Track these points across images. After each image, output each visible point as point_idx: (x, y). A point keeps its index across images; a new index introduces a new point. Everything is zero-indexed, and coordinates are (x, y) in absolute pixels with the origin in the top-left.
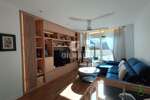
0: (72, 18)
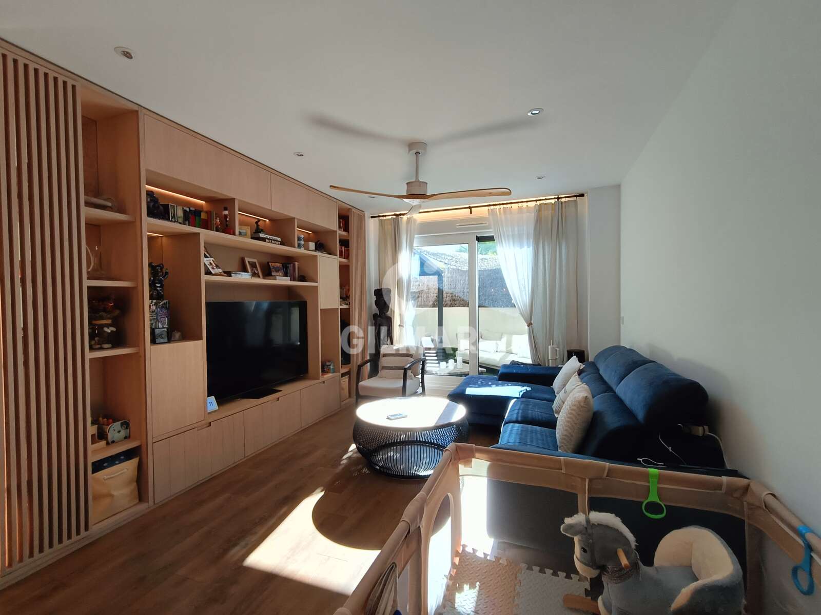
0: (323, 123)
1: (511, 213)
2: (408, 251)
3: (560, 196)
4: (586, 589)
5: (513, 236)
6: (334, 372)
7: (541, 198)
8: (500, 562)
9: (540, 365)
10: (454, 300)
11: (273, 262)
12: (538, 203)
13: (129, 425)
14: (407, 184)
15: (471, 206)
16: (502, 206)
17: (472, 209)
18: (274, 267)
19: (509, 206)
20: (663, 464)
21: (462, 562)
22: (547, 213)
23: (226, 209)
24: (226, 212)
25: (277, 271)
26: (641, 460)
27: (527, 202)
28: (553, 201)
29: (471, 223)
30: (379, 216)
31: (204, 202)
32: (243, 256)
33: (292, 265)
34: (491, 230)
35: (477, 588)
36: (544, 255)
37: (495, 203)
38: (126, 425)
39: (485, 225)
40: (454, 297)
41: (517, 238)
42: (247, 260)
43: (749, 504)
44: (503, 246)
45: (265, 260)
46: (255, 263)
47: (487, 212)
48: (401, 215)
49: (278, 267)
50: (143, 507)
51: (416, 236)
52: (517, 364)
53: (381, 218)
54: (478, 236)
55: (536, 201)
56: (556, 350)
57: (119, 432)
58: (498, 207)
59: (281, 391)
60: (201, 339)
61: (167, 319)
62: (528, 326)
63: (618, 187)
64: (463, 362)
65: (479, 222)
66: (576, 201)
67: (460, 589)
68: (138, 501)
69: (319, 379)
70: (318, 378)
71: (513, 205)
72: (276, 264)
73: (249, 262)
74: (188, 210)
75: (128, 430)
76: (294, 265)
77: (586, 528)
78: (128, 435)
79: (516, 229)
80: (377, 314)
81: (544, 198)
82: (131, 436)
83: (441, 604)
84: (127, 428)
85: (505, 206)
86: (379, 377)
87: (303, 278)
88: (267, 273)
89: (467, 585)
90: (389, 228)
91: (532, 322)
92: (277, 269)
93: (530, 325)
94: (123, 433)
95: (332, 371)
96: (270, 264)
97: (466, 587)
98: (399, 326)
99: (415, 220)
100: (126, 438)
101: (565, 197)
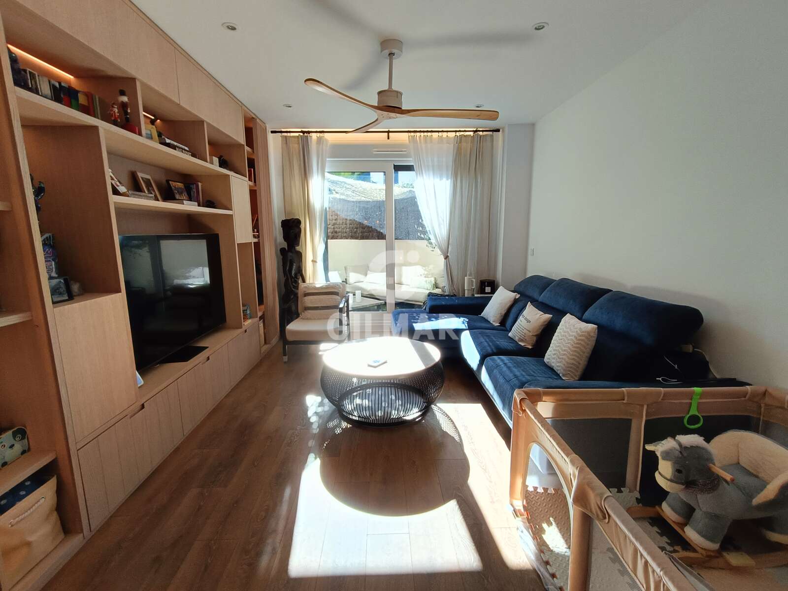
1: (431, 142)
2: (320, 178)
3: (478, 129)
4: (636, 498)
5: (433, 166)
6: (251, 318)
7: (461, 129)
8: (549, 492)
9: (456, 296)
10: (336, 232)
11: (174, 181)
12: (458, 134)
13: (26, 432)
14: (380, 93)
15: (391, 130)
16: (422, 134)
17: (390, 134)
18: (175, 187)
19: (429, 134)
20: (676, 380)
21: (529, 502)
22: (466, 146)
23: (123, 93)
24: (125, 99)
25: (181, 193)
26: (660, 379)
27: (447, 131)
28: (472, 133)
29: (389, 150)
30: (281, 132)
31: (71, 77)
32: (133, 170)
33: (195, 185)
34: (411, 159)
35: (553, 523)
36: (461, 188)
37: (415, 130)
38: (21, 433)
39: (405, 153)
40: (336, 230)
41: (437, 170)
42: (140, 175)
43: (766, 405)
44: (423, 178)
45: (163, 179)
46: (149, 180)
47: (408, 139)
48: (309, 132)
49: (181, 188)
50: (76, 542)
51: (327, 159)
52: (436, 296)
53: (284, 134)
54: (395, 164)
55: (456, 131)
56: (472, 281)
57: (12, 446)
58: (418, 134)
59: (208, 347)
60: (120, 292)
61: (53, 263)
62: (445, 259)
63: (533, 125)
64: (362, 296)
65: (398, 148)
66: (492, 136)
67: (542, 531)
68: (62, 536)
69: (241, 328)
70: (239, 326)
71: (433, 134)
72: (178, 183)
73: (142, 178)
74: (57, 85)
75: (26, 440)
76: (197, 186)
77: (681, 452)
78: (27, 449)
79: (436, 159)
80: (284, 248)
81: (463, 129)
82: (32, 447)
83: (537, 551)
84: (23, 438)
85: (425, 134)
86: (302, 318)
87: (210, 204)
88: (168, 195)
89: (544, 523)
90: (295, 147)
91: (449, 255)
92: (180, 191)
93: (446, 257)
94: (18, 448)
95: (248, 317)
96: (170, 182)
97: (545, 526)
98: (312, 261)
99: (327, 140)
100: (24, 452)
101: (483, 131)
